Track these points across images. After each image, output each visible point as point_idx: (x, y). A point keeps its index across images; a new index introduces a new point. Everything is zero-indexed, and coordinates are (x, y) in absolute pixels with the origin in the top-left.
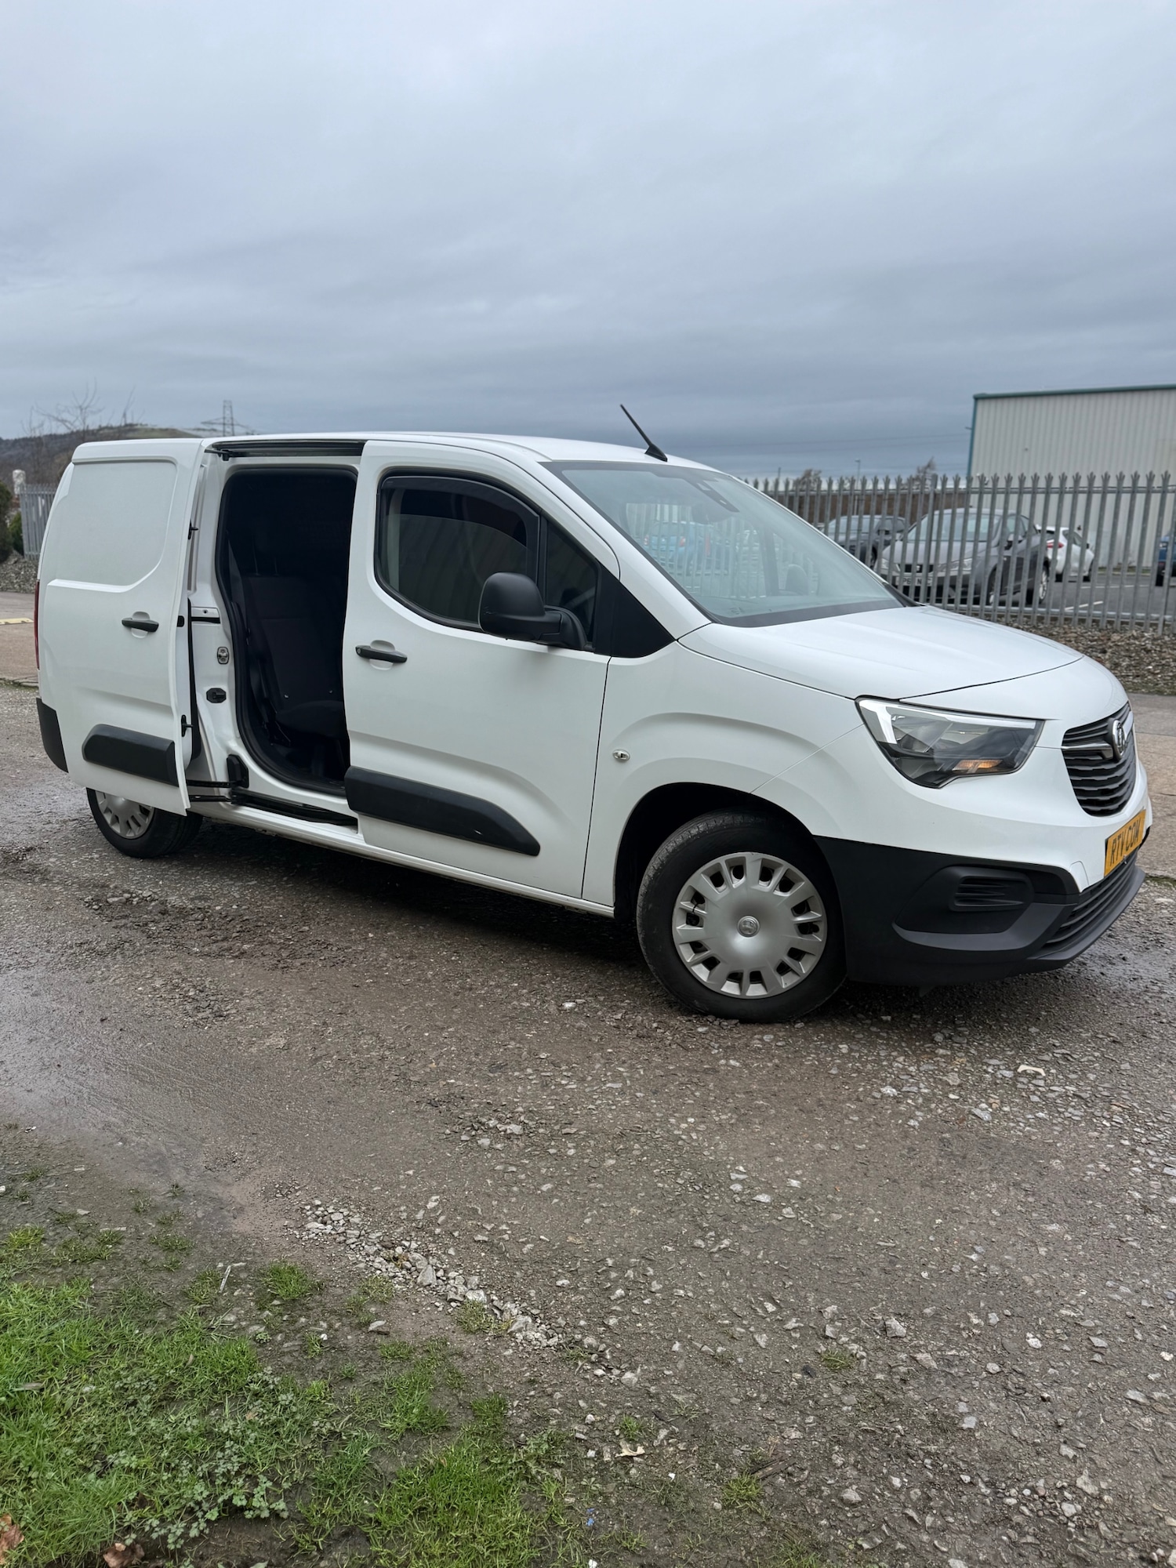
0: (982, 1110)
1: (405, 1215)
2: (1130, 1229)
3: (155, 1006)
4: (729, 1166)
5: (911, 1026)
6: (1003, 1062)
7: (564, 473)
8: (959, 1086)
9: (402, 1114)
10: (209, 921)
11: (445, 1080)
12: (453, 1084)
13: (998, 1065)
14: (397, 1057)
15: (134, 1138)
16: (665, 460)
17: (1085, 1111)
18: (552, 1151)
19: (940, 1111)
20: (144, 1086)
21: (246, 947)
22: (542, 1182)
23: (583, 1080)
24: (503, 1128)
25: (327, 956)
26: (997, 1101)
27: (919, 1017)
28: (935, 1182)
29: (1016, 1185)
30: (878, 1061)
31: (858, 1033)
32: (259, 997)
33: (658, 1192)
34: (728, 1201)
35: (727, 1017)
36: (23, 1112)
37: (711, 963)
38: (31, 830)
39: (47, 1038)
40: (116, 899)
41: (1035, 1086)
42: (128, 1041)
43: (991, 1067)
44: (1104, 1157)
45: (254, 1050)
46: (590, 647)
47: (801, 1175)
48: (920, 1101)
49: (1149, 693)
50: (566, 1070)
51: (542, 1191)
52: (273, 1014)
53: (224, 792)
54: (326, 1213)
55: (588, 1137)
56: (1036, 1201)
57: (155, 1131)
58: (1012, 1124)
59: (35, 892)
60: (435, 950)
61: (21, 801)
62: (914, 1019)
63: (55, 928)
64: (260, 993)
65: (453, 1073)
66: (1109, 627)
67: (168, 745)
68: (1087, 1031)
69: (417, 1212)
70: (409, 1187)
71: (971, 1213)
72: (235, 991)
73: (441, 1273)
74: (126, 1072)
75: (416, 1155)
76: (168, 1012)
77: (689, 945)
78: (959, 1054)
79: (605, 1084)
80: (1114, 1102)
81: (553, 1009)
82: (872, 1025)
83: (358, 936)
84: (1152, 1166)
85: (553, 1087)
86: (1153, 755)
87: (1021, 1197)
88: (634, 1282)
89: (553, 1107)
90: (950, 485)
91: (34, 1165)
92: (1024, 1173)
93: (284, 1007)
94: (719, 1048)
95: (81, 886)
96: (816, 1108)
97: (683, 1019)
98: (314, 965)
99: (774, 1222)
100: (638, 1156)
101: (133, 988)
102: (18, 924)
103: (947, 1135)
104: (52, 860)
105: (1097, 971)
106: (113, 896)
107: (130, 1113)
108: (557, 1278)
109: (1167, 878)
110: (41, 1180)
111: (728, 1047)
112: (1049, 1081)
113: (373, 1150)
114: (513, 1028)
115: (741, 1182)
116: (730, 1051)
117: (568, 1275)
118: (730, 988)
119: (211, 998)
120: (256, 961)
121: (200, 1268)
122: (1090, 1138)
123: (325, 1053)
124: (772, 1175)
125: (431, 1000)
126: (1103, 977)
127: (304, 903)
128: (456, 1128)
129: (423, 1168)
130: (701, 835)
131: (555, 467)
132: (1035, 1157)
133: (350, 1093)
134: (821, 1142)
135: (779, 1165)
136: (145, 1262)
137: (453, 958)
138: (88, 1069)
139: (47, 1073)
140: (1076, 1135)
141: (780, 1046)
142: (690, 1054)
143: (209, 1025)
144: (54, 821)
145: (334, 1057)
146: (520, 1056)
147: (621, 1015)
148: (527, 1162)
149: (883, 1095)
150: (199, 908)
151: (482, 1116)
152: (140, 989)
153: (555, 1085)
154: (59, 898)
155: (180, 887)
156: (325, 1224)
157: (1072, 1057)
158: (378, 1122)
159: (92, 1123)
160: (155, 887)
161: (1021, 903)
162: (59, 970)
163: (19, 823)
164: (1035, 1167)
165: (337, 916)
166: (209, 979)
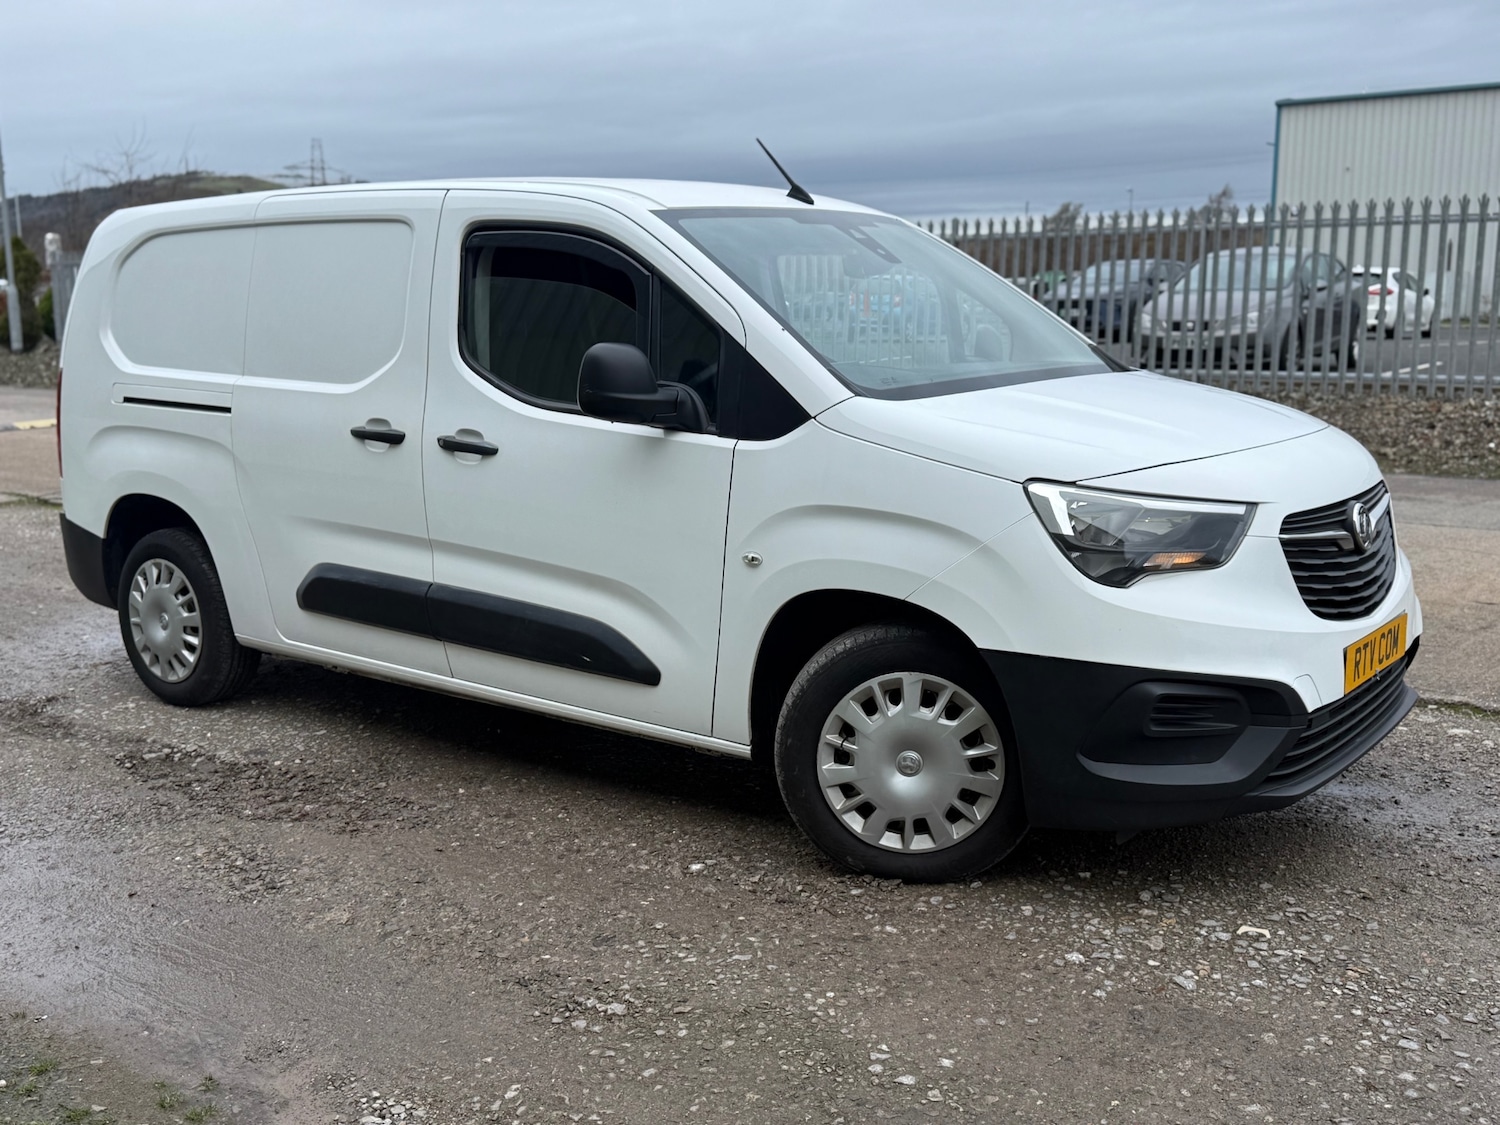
0: (1186, 977)
1: (477, 1106)
2: (1346, 1109)
3: (195, 877)
4: (869, 1045)
5: (1114, 883)
6: (1221, 923)
7: (683, 223)
8: (1163, 950)
9: (485, 995)
10: (265, 779)
11: (539, 956)
12: (547, 960)
13: (1215, 927)
14: (482, 931)
15: (163, 1026)
16: (810, 202)
17: (1314, 978)
18: (659, 1032)
19: (1134, 980)
20: (177, 969)
21: (308, 808)
22: (643, 1067)
23: (706, 952)
24: (603, 1008)
25: (406, 816)
26: (1207, 968)
27: (1126, 873)
28: (1117, 1060)
29: (1216, 1062)
30: (1067, 925)
31: (1048, 892)
32: (321, 865)
33: (783, 1075)
34: (864, 1083)
35: (888, 876)
36: (33, 1000)
37: (865, 810)
38: (54, 677)
39: (64, 917)
40: (153, 755)
41: (1256, 949)
42: (161, 918)
43: (1206, 929)
44: (1329, 1029)
45: (311, 926)
46: (714, 429)
47: (956, 1054)
48: (1112, 968)
49: (1490, 478)
50: (685, 942)
51: (643, 1077)
52: (336, 884)
54: (385, 1106)
55: (705, 1015)
56: (1238, 1079)
57: (188, 1019)
58: (1221, 994)
59: (56, 750)
60: (539, 806)
61: (43, 642)
62: (1120, 876)
63: (78, 791)
64: (322, 861)
65: (548, 948)
68: (1334, 886)
69: (492, 1103)
70: (486, 1075)
71: (1155, 1094)
72: (293, 859)
75: (497, 1042)
76: (210, 885)
77: (838, 789)
78: (1168, 915)
79: (731, 956)
80: (1351, 966)
81: (676, 872)
82: (1066, 883)
83: (445, 793)
84: (1384, 1038)
85: (668, 961)
86: (1476, 555)
87: (1220, 1075)
89: (665, 984)
91: (43, 1058)
92: (1228, 1049)
93: (351, 876)
94: (874, 912)
95: (112, 740)
96: (983, 977)
97: (834, 880)
98: (390, 827)
99: (917, 1106)
100: (761, 1036)
101: (169, 858)
102: (34, 787)
103: (1140, 1007)
104: (78, 711)
105: (1360, 817)
106: (150, 752)
107: (158, 999)
109: (1466, 705)
110: (51, 1074)
111: (886, 911)
112: (1274, 944)
113: (446, 1036)
114: (626, 895)
115: (882, 1062)
116: (887, 916)
118: (890, 841)
119: (263, 868)
120: (320, 823)
122: (1315, 1008)
123: (396, 927)
124: (921, 1054)
125: (529, 865)
126: (1365, 824)
127: (383, 754)
128: (547, 1010)
129: (504, 1055)
130: (848, 653)
131: (671, 216)
132: (1244, 1030)
133: (425, 973)
134: (985, 1016)
135: (930, 1043)
137: (560, 816)
138: (111, 951)
139: (62, 956)
140: (1298, 1005)
141: (949, 909)
142: (838, 920)
143: (259, 899)
144: (82, 666)
145: (407, 932)
146: (632, 926)
147: (758, 877)
148: (629, 1045)
149: (1067, 963)
150: (255, 764)
151: (580, 995)
152: (178, 858)
153: (671, 959)
154: (84, 756)
155: (232, 740)
156: (383, 1118)
157: (1307, 916)
158: (454, 1005)
159: (114, 1011)
160: (201, 740)
161: (1234, 726)
162: (82, 839)
163: (39, 669)
164: (1242, 1042)
165: (422, 770)
166: (262, 845)
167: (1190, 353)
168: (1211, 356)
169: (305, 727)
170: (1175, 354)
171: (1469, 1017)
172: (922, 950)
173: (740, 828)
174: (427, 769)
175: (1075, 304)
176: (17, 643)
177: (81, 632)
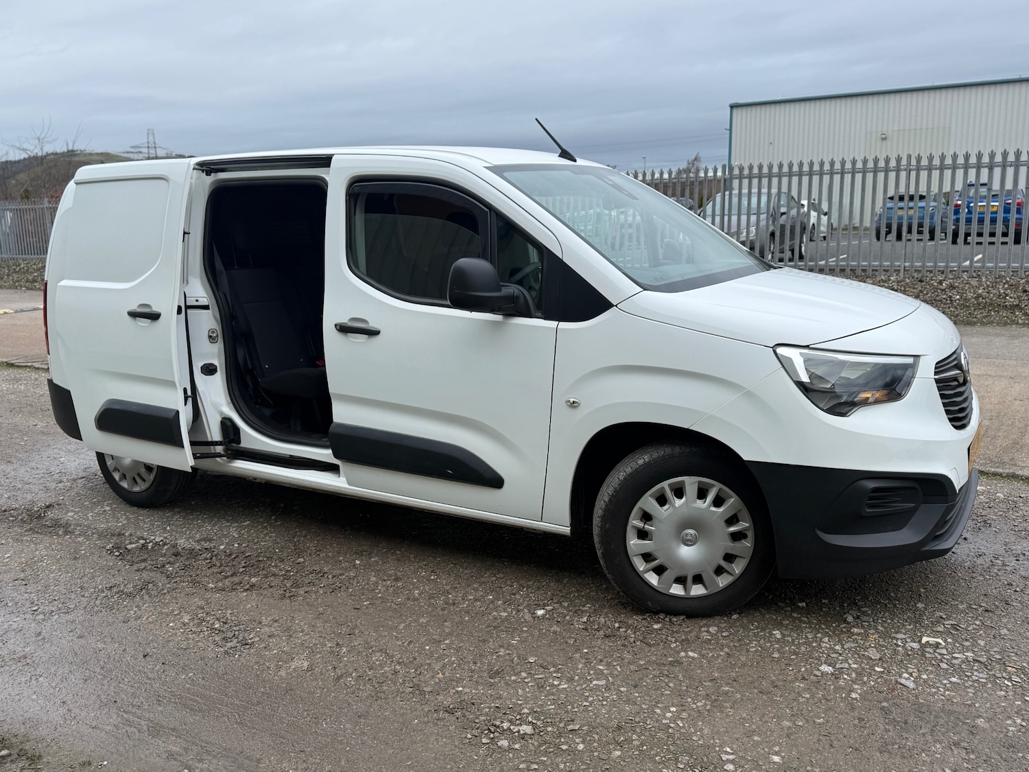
0: (906, 679)
3: (188, 639)
5: (824, 609)
6: (907, 636)
8: (880, 659)
9: (425, 723)
10: (216, 559)
11: (454, 689)
12: (461, 691)
13: (905, 639)
14: (407, 670)
15: (197, 765)
16: (575, 161)
17: (988, 674)
18: (564, 747)
19: (872, 683)
20: (195, 715)
21: (253, 580)
23: (572, 679)
24: (516, 730)
25: (325, 583)
26: (915, 670)
27: (827, 601)
28: (890, 747)
29: (956, 744)
30: (808, 643)
31: (783, 619)
32: (276, 624)
35: (676, 614)
36: (92, 749)
37: (659, 570)
38: (47, 489)
39: (100, 677)
40: (134, 546)
41: (940, 654)
42: (171, 673)
43: (900, 641)
44: (1017, 713)
45: (283, 673)
46: (540, 315)
47: (779, 751)
48: (854, 675)
50: (555, 672)
52: (292, 639)
53: (219, 449)
55: (591, 732)
57: (215, 757)
58: (934, 690)
59: (61, 544)
60: (415, 572)
61: (33, 464)
62: (824, 603)
63: (85, 575)
64: (276, 621)
65: (459, 680)
66: (863, 274)
67: (174, 414)
68: (962, 603)
72: (254, 621)
74: (176, 703)
75: (447, 760)
76: (200, 644)
77: (640, 556)
78: (871, 632)
79: (591, 682)
80: (1007, 663)
81: (528, 617)
82: (792, 611)
83: (347, 564)
85: (548, 688)
89: (553, 707)
92: (959, 733)
93: (300, 632)
94: (675, 642)
95: (101, 535)
96: (772, 689)
97: (639, 618)
98: (316, 592)
100: (638, 746)
101: (164, 624)
102: (52, 573)
103: (885, 704)
104: (70, 514)
106: (131, 543)
107: (188, 741)
111: (683, 641)
112: (949, 650)
113: (409, 758)
114: (498, 636)
115: (732, 762)
116: (686, 644)
118: (677, 590)
119: (234, 628)
120: (265, 592)
122: (999, 697)
123: (344, 671)
124: (755, 753)
125: (423, 616)
127: (294, 537)
128: (476, 732)
130: (647, 465)
131: (498, 170)
132: (961, 717)
133: (375, 706)
134: (786, 720)
135: (757, 744)
137: (432, 577)
138: (142, 703)
139: (106, 710)
140: (987, 695)
141: (725, 636)
142: (653, 649)
143: (239, 653)
144: (65, 480)
145: (354, 674)
146: (512, 661)
147: (586, 618)
148: (545, 759)
149: (822, 673)
150: (206, 549)
151: (495, 720)
152: (171, 624)
153: (549, 686)
154: (84, 548)
155: (186, 531)
157: (960, 627)
158: (406, 731)
159: (157, 754)
160: (164, 532)
161: (913, 505)
162: (97, 613)
163: (35, 484)
164: (965, 727)
165: (325, 548)
166: (229, 612)
169: (235, 520)
173: (557, 581)
174: (328, 547)
176: (15, 466)
177: (59, 456)
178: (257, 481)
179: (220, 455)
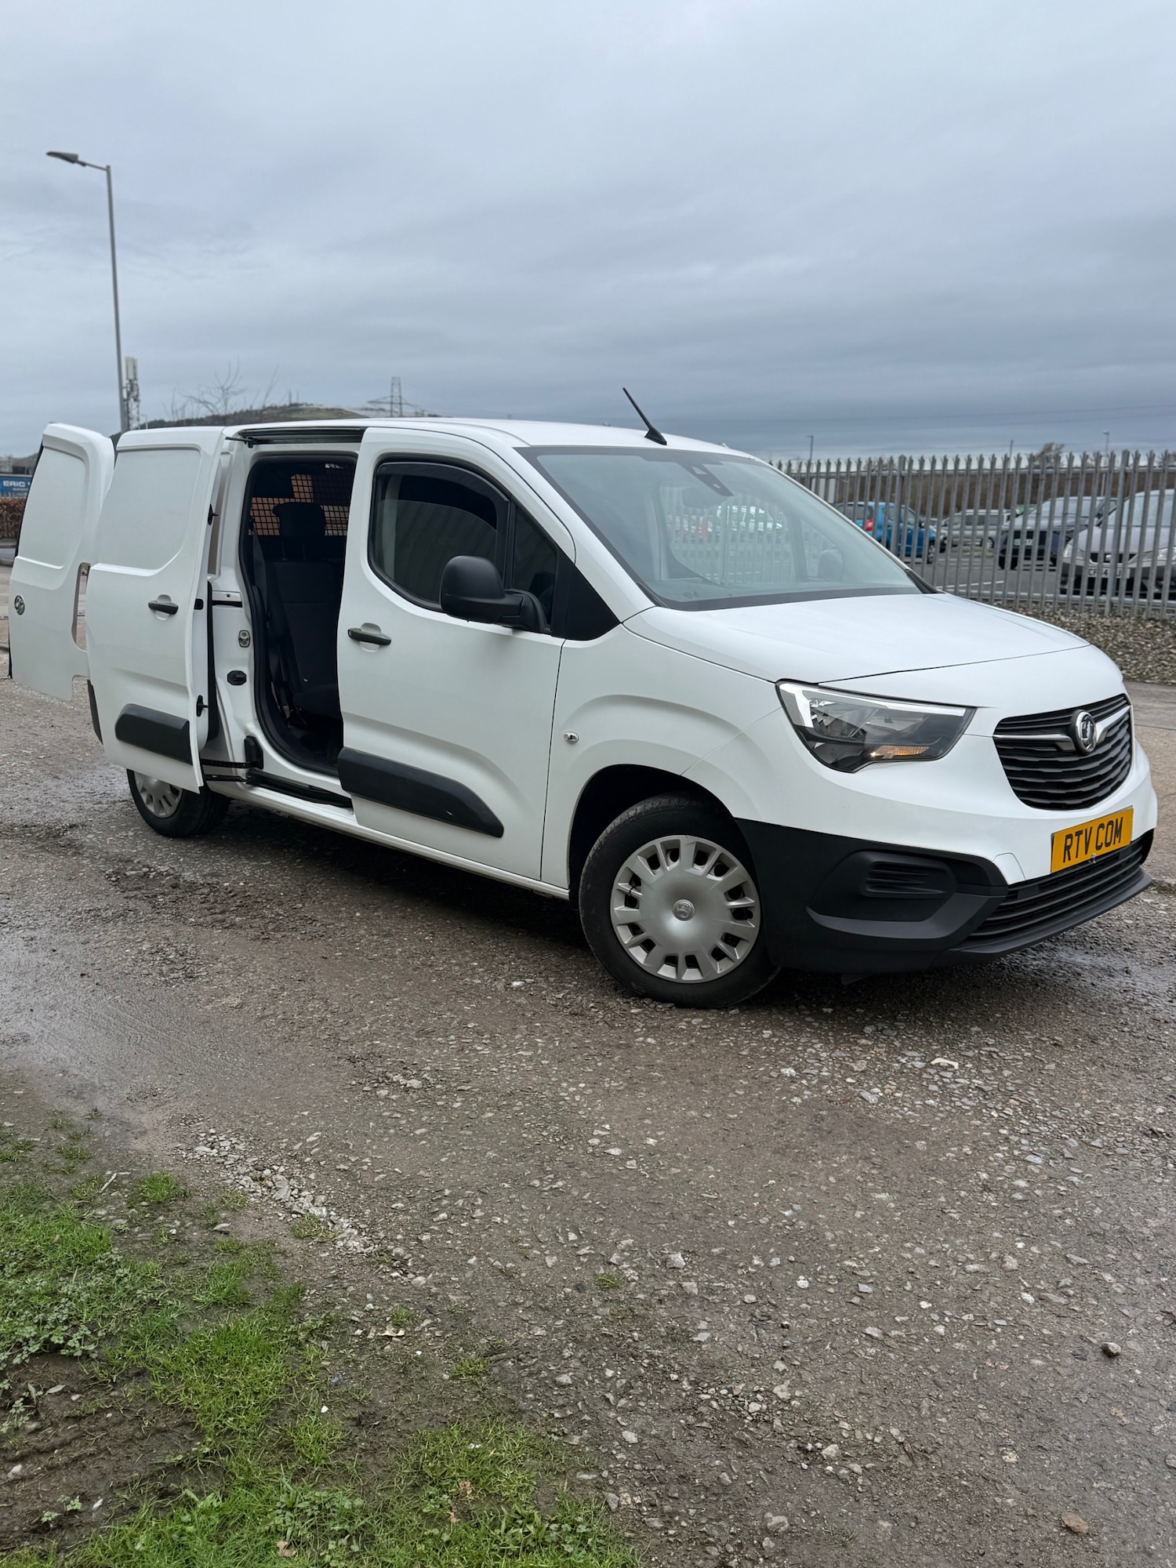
0: (873, 1093)
1: (284, 1146)
2: (959, 1203)
3: (135, 965)
4: (597, 1124)
5: (849, 1018)
6: (923, 1055)
8: (863, 1072)
9: (321, 1067)
10: (213, 896)
11: (371, 1041)
12: (377, 1044)
13: (915, 1057)
14: (336, 1019)
15: (75, 1071)
16: (664, 443)
17: (980, 1102)
18: (440, 1103)
19: (829, 1092)
20: (99, 1031)
21: (238, 919)
22: (418, 1127)
23: (499, 1047)
24: (405, 1083)
25: (308, 930)
26: (894, 1088)
27: (862, 1011)
28: (788, 1150)
29: (867, 1159)
30: (794, 1047)
31: (791, 1021)
32: (232, 962)
33: (520, 1140)
34: (581, 1151)
35: (663, 1000)
37: (648, 945)
38: (81, 809)
39: (29, 987)
40: (134, 872)
41: (942, 1077)
42: (100, 992)
43: (906, 1058)
44: (974, 1142)
45: (208, 1007)
46: (549, 630)
47: (662, 1136)
48: (815, 1082)
50: (487, 1039)
51: (415, 1134)
52: (239, 978)
53: (241, 772)
54: (217, 1140)
55: (479, 1094)
56: (880, 1173)
57: (95, 1067)
58: (895, 1108)
60: (413, 930)
62: (856, 1013)
63: (71, 896)
64: (234, 960)
65: (381, 1036)
67: (182, 724)
68: (1034, 1033)
69: (295, 1144)
70: (299, 1124)
71: (807, 1178)
72: (212, 957)
73: (296, 1191)
74: (88, 1019)
75: (316, 1101)
76: (145, 972)
77: (627, 927)
78: (880, 1045)
79: (517, 1052)
80: (1015, 1096)
81: (500, 986)
82: (809, 1015)
83: (345, 915)
85: (467, 1052)
87: (866, 1169)
88: (460, 1208)
89: (459, 1068)
90: (1143, 462)
92: (883, 1150)
93: (251, 972)
94: (643, 1027)
95: (108, 860)
96: (708, 1082)
97: (622, 1001)
98: (293, 938)
99: (614, 1171)
100: (517, 1111)
102: (39, 891)
103: (824, 1113)
104: (90, 836)
105: (1089, 981)
106: (132, 870)
107: (78, 1052)
108: (395, 1201)
111: (653, 1027)
113: (281, 1094)
114: (455, 1000)
115: (600, 1137)
116: (651, 1030)
117: (406, 1200)
118: (667, 972)
119: (189, 961)
120: (242, 932)
121: (90, 1174)
122: (970, 1125)
123: (272, 1012)
124: (634, 1133)
125: (389, 973)
126: (1091, 987)
127: (308, 883)
128: (362, 1081)
129: (318, 1110)
130: (638, 816)
131: (531, 454)
132: (902, 1137)
133: (281, 1048)
134: (697, 1110)
135: (644, 1126)
136: (46, 1166)
137: (427, 938)
138: (56, 1015)
139: (19, 1015)
140: (956, 1122)
141: (704, 1029)
142: (612, 1031)
143: (178, 984)
144: (104, 802)
145: (279, 1017)
146: (450, 1024)
147: (563, 994)
148: (413, 1111)
149: (780, 1075)
150: (208, 884)
151: (391, 1072)
152: (127, 951)
153: (470, 1050)
154: (84, 870)
155: (198, 864)
156: (212, 1148)
157: (998, 1055)
158: (296, 1072)
159: (43, 1057)
160: (175, 864)
161: (941, 892)
162: (63, 932)
163: (71, 803)
164: (898, 1146)
165: (333, 897)
166: (193, 945)
167: (1105, 581)
168: (1123, 585)
169: (256, 859)
170: (1091, 581)
171: (1097, 1143)
172: (669, 1058)
173: (564, 957)
174: (338, 896)
175: (1030, 535)
176: (61, 782)
178: (281, 814)
179: (239, 779)
